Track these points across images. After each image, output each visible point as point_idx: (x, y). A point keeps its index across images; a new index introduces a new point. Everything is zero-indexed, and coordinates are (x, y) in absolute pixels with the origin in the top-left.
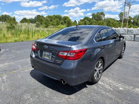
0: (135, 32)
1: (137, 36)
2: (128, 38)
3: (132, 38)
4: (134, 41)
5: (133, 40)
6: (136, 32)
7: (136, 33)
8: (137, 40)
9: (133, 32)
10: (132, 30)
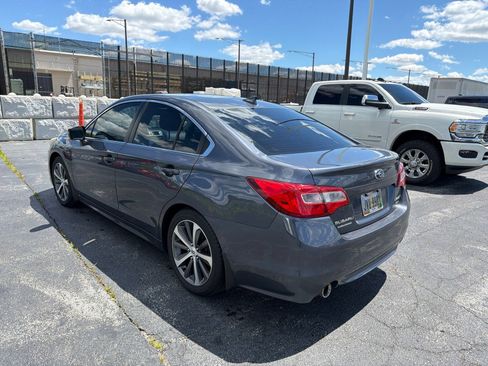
0: (31, 109)
1: (41, 122)
2: (14, 133)
3: (27, 131)
4: (35, 139)
5: (32, 136)
6: (36, 110)
7: (36, 113)
8: (44, 137)
9: (25, 110)
10: (21, 104)
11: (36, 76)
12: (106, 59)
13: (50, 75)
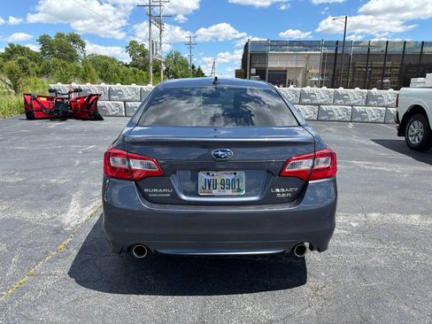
11: (267, 72)
12: (324, 54)
13: (286, 71)
